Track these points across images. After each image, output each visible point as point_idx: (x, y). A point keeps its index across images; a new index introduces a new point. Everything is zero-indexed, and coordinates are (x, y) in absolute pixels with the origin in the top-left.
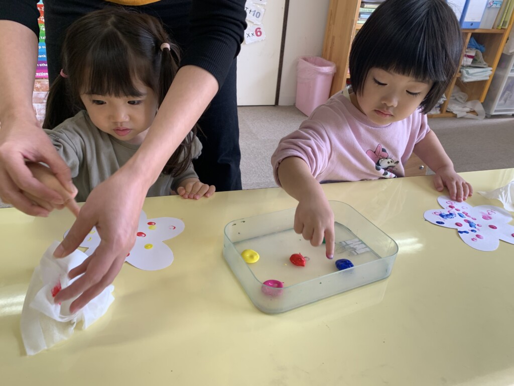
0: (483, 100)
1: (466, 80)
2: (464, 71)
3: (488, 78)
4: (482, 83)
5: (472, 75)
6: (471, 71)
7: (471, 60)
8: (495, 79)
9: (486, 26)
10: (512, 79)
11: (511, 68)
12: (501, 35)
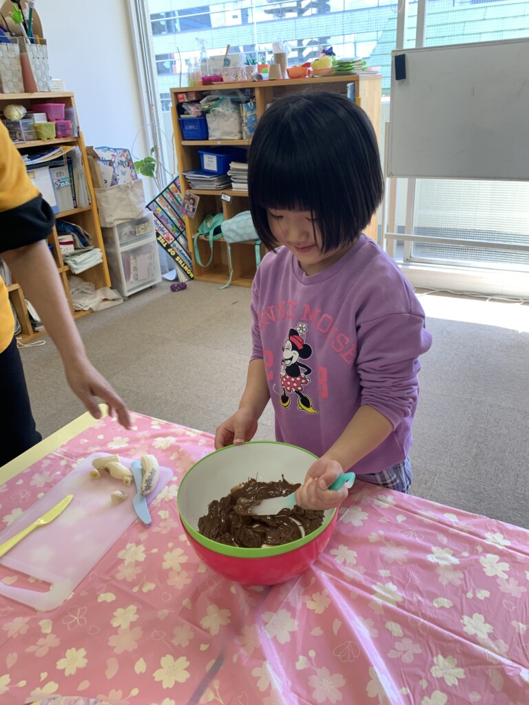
0: (109, 284)
1: (78, 272)
2: (70, 262)
3: (101, 261)
4: (98, 268)
5: (81, 263)
6: (78, 259)
7: (72, 246)
8: (110, 256)
9: (67, 208)
10: (126, 253)
11: (118, 242)
12: (90, 211)
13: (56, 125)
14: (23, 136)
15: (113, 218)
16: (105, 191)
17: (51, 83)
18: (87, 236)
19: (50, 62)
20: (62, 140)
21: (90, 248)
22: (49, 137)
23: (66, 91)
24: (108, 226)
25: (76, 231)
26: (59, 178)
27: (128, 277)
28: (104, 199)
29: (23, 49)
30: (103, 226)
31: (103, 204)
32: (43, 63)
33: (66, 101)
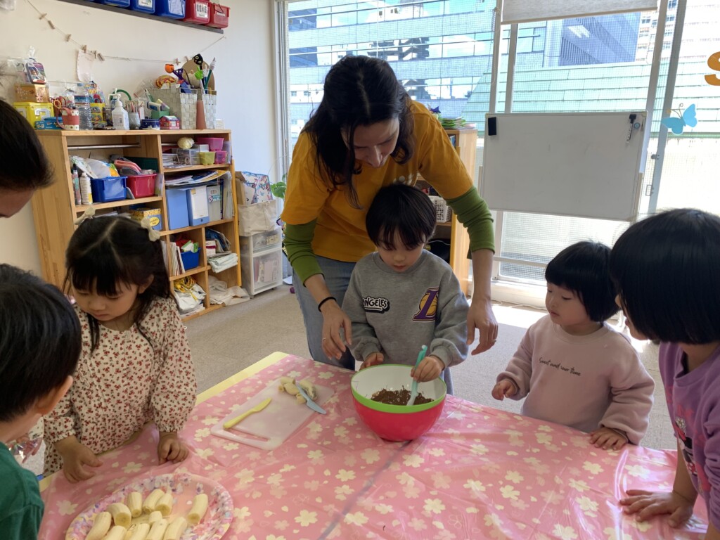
0: (240, 284)
1: (217, 271)
2: (213, 263)
3: (236, 264)
4: (233, 269)
5: (221, 264)
6: (220, 260)
7: (214, 250)
8: (244, 261)
9: (215, 219)
10: (257, 259)
11: (252, 249)
12: (232, 223)
13: (216, 154)
14: (190, 161)
15: (251, 229)
16: (246, 207)
17: (215, 123)
18: (228, 243)
19: (217, 107)
20: (218, 166)
21: (228, 252)
22: (210, 162)
23: (225, 129)
24: (246, 235)
25: (220, 238)
26: (213, 195)
27: (256, 279)
28: (245, 213)
29: (199, 98)
30: (241, 235)
31: (243, 217)
32: (212, 108)
33: (225, 136)
